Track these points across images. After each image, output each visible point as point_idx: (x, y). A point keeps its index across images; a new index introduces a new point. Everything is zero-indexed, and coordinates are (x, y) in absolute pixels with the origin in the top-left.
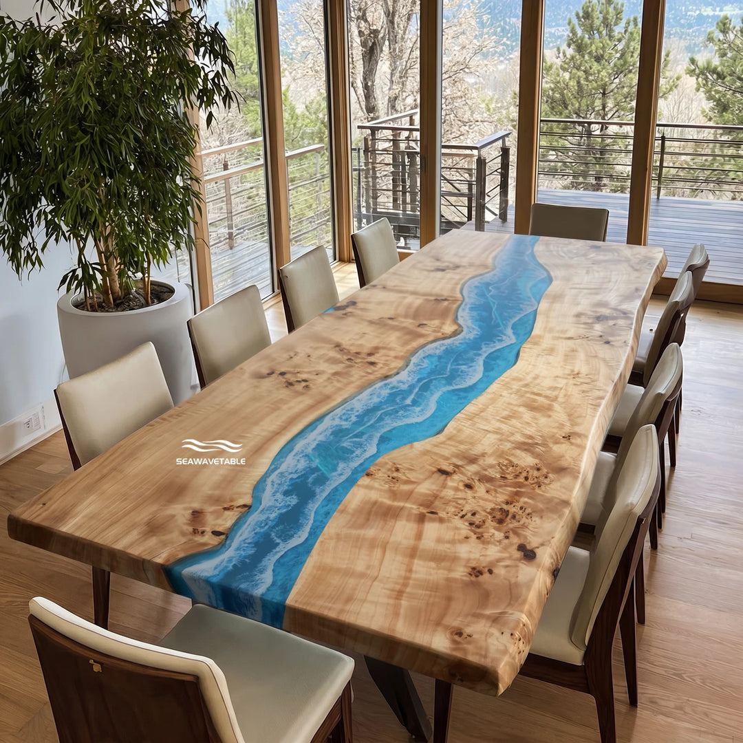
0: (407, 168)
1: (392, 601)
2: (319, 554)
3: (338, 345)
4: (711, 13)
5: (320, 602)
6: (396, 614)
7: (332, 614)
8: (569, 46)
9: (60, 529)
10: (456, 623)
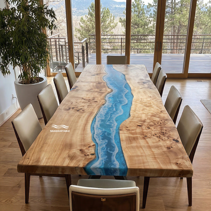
0: (61, 49)
1: (155, 160)
2: (126, 153)
3: (83, 98)
4: (118, 7)
5: (137, 165)
6: (158, 163)
7: (143, 168)
8: (89, 15)
9: (40, 165)
10: (174, 162)
